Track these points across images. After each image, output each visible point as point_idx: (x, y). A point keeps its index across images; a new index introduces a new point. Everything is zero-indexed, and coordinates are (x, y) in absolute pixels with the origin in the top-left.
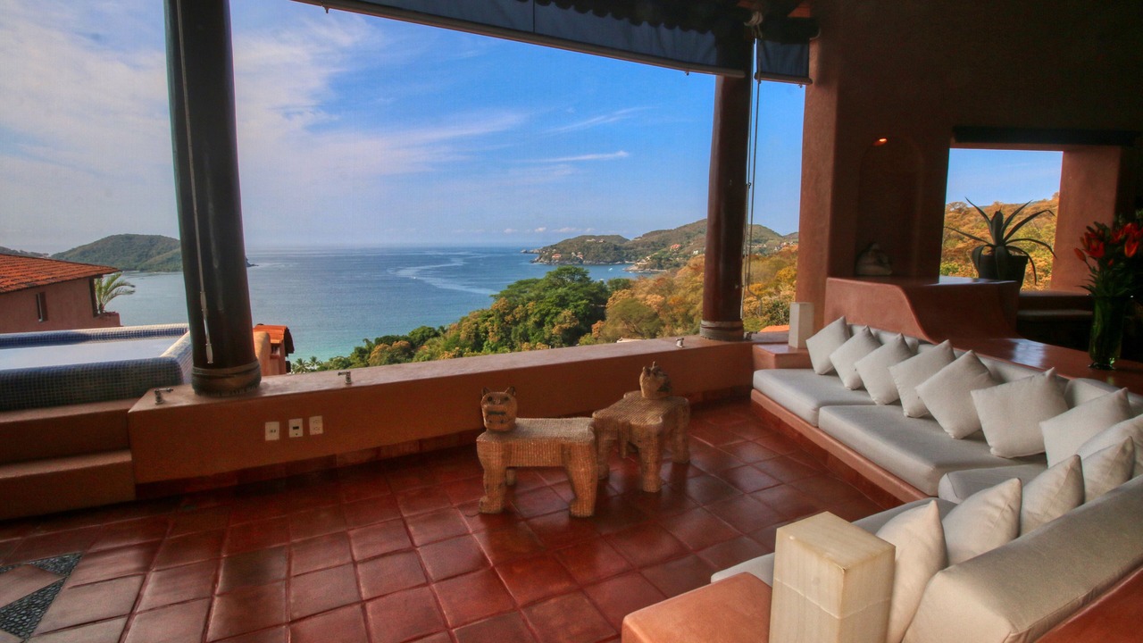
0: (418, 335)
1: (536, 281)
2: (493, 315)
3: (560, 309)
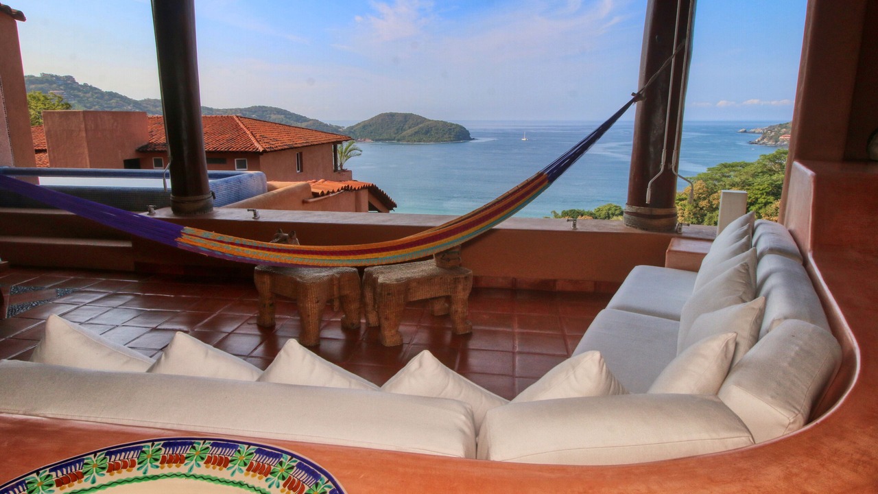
0: (604, 212)
1: (744, 165)
2: (686, 199)
3: (771, 198)
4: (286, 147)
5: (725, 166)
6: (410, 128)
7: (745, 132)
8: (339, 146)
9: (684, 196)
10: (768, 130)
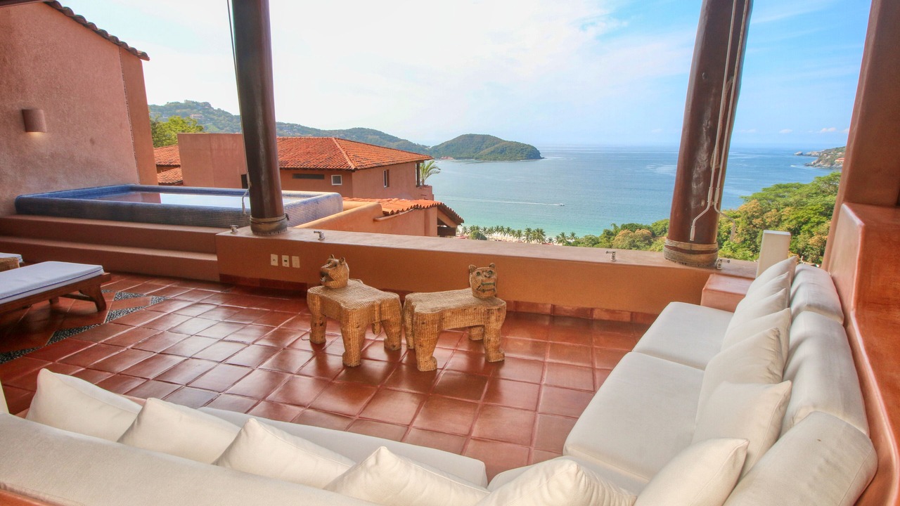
0: (661, 227)
1: (799, 187)
2: (740, 216)
3: (824, 219)
4: (375, 165)
5: (780, 187)
6: (487, 147)
7: (801, 154)
8: (421, 164)
9: (738, 214)
10: (824, 153)
